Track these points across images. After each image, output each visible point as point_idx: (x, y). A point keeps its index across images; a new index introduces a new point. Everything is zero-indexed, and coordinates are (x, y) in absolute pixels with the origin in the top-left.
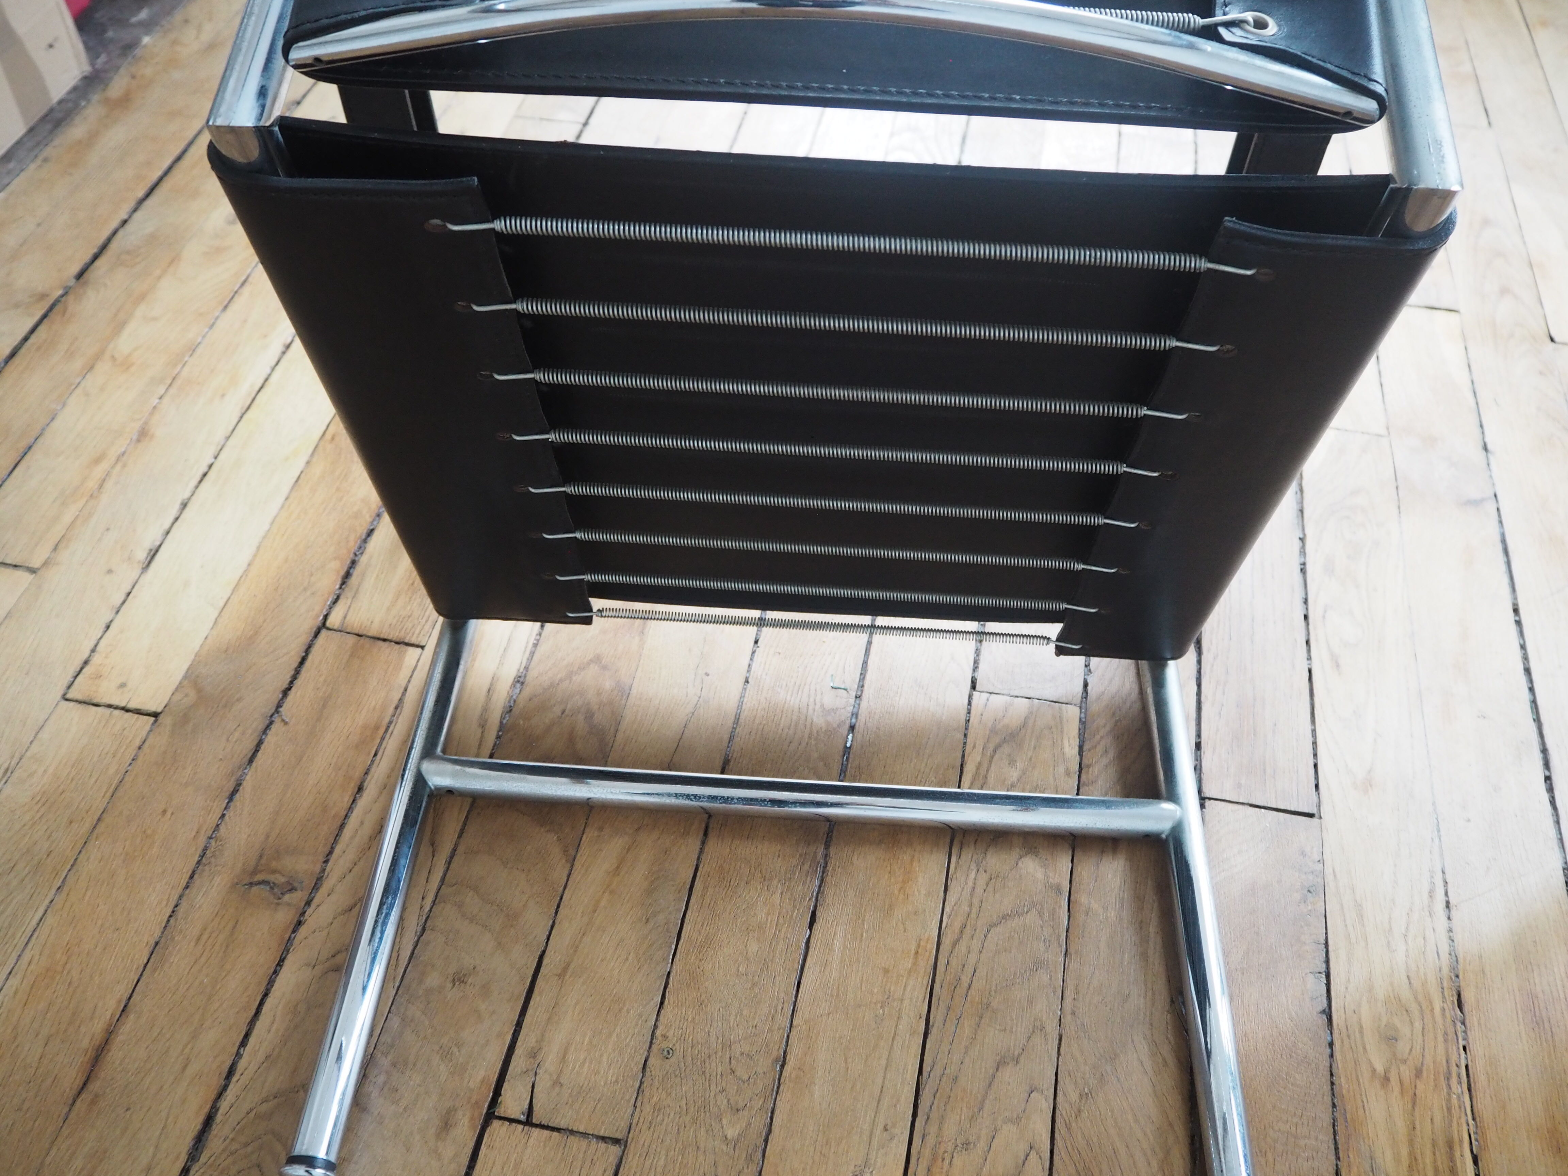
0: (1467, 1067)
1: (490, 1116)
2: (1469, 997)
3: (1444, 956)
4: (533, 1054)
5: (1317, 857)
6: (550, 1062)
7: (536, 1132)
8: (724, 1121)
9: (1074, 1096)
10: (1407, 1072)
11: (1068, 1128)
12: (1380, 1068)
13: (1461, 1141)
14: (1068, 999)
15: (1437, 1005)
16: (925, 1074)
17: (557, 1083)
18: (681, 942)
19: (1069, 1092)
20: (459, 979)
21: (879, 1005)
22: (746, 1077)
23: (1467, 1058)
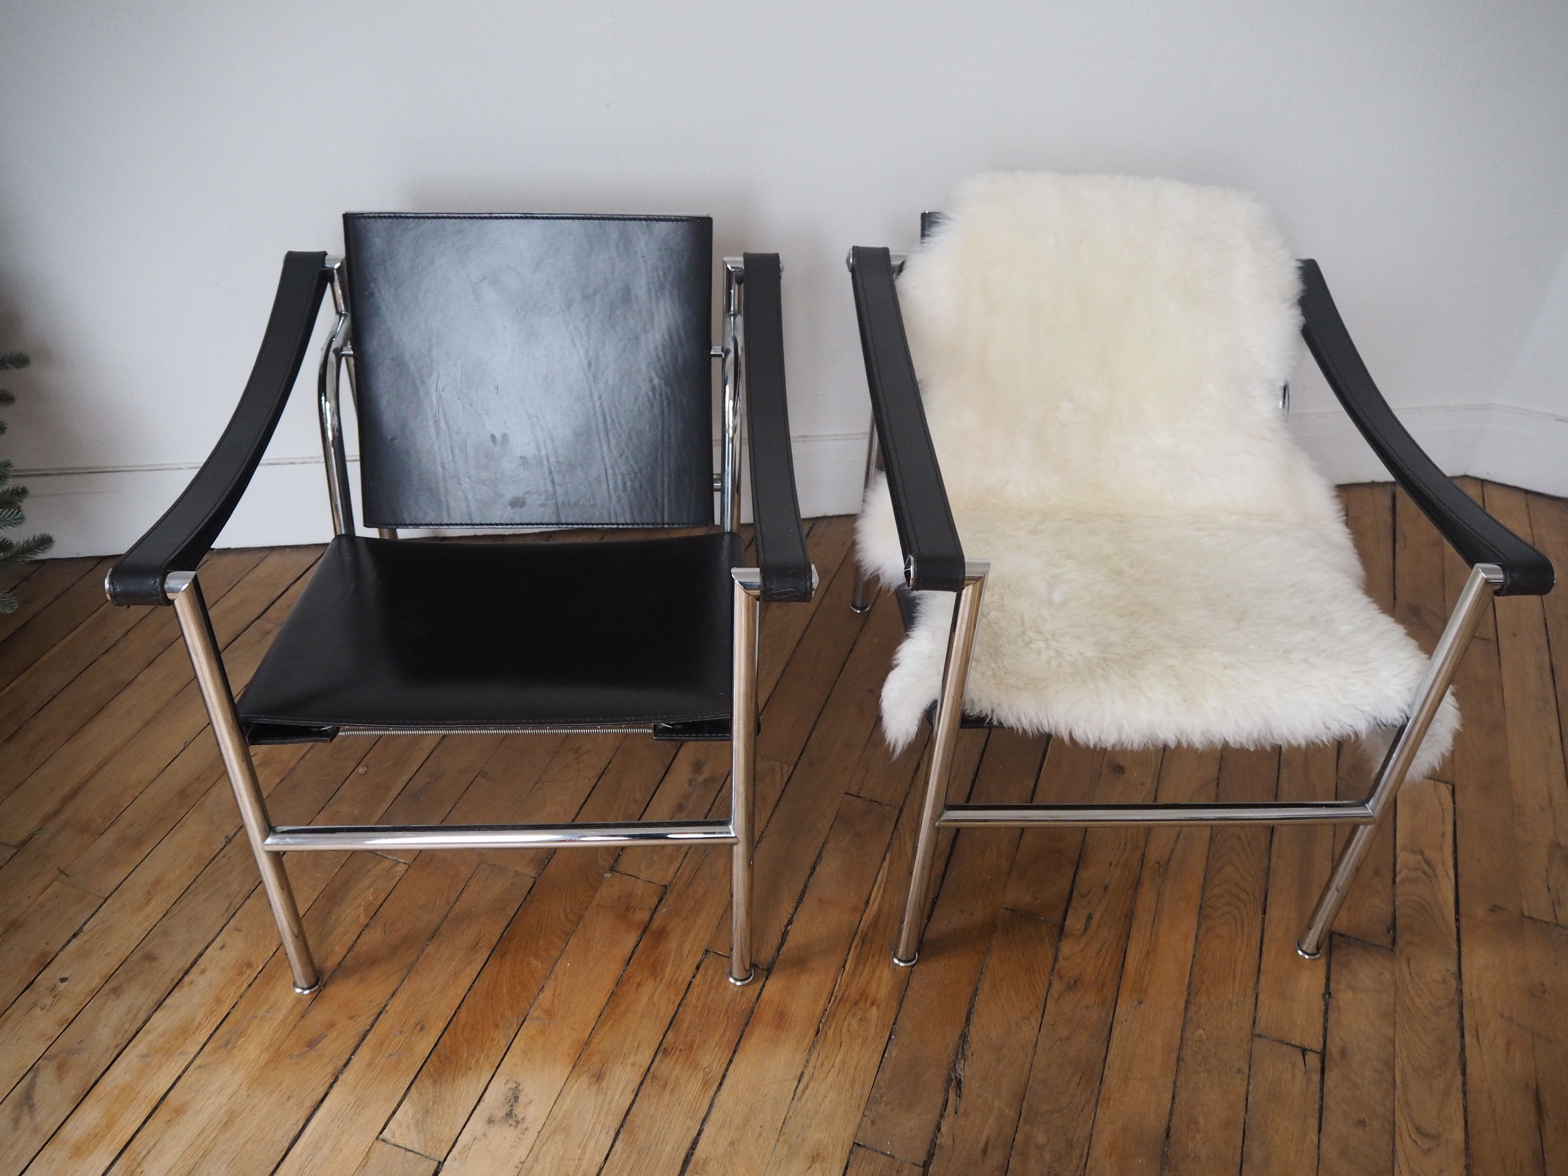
0: (829, 1002)
1: (1323, 1055)
2: (812, 1032)
3: (815, 1054)
4: (1309, 1080)
5: (866, 1119)
6: (1299, 1073)
7: (1298, 1044)
8: (1205, 1036)
9: (1033, 1019)
10: (861, 1005)
11: (1037, 1006)
12: (874, 1008)
13: (847, 974)
14: (1028, 1065)
15: (830, 1032)
16: (1106, 1041)
17: (1294, 1065)
18: (1243, 1128)
19: (1034, 1022)
20: (1362, 1123)
21: (1130, 1077)
22: (1197, 1055)
23: (828, 1006)
